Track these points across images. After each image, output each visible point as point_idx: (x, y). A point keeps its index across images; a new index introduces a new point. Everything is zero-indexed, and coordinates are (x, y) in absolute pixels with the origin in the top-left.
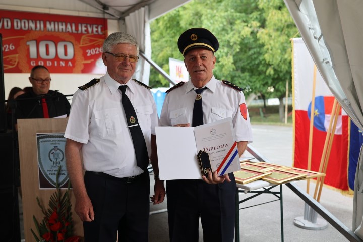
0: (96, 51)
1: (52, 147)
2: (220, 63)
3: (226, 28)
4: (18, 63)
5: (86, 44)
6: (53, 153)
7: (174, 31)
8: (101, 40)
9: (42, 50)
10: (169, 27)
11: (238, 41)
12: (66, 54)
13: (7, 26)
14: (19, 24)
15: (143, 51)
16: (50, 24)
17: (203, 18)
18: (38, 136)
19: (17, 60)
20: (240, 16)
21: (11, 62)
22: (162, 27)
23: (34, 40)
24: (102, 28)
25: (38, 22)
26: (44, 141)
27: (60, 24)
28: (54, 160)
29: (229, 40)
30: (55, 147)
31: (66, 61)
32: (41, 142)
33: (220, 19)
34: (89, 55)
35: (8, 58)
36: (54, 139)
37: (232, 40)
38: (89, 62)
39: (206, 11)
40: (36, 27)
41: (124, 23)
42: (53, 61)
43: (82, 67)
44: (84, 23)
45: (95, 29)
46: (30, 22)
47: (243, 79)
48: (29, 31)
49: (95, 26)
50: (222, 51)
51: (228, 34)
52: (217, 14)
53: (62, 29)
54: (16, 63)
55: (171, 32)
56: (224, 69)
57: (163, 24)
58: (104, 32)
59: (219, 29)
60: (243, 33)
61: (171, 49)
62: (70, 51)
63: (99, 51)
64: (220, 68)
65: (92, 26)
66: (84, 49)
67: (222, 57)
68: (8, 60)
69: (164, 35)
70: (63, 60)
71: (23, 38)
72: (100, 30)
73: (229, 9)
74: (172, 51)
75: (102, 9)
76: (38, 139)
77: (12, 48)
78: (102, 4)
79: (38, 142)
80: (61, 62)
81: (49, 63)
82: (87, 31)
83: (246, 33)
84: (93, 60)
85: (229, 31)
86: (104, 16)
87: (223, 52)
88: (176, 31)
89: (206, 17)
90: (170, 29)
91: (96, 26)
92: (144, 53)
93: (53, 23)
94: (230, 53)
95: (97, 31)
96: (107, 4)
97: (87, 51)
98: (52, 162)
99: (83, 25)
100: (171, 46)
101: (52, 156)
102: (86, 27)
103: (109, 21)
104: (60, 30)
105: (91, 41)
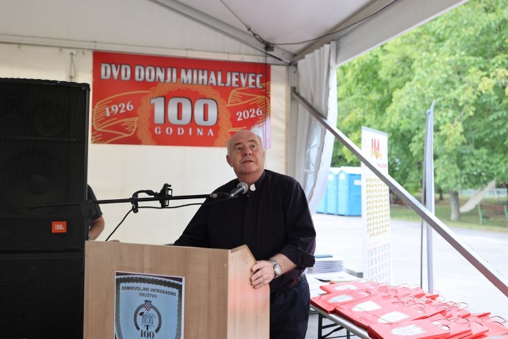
0: (250, 114)
1: (141, 301)
2: (442, 133)
3: (450, 79)
4: (137, 129)
5: (237, 102)
6: (142, 314)
7: (367, 85)
8: (260, 97)
9: (173, 111)
10: (362, 80)
11: (471, 98)
12: (205, 118)
13: (126, 75)
14: (142, 73)
15: (324, 115)
16: (186, 73)
17: (415, 64)
18: (119, 277)
19: (136, 125)
20: (475, 61)
21: (127, 129)
22: (350, 80)
23: (162, 96)
24: (260, 78)
25: (169, 70)
26: (129, 288)
27: (200, 72)
28: (143, 328)
29: (457, 97)
30: (146, 301)
31: (206, 129)
32: (124, 288)
33: (442, 67)
34: (239, 119)
35: (123, 123)
36: (146, 285)
37: (462, 99)
39: (420, 55)
40: (166, 78)
41: (296, 72)
42: (186, 127)
44: (236, 71)
45: (251, 81)
46: (158, 69)
47: (478, 159)
48: (155, 83)
49: (251, 76)
50: (444, 114)
51: (454, 89)
52: (438, 59)
53: (203, 80)
54: (134, 130)
55: (364, 87)
56: (447, 142)
57: (352, 74)
58: (264, 84)
59: (441, 81)
60: (480, 87)
61: (362, 111)
62: (213, 113)
63: (255, 114)
64: (440, 141)
65: (246, 75)
66: (233, 111)
67: (445, 123)
68: (123, 125)
69: (353, 91)
70: (200, 127)
71: (147, 94)
72: (258, 81)
73: (458, 51)
74: (364, 113)
75: (264, 50)
76: (119, 281)
77: (130, 108)
78: (263, 42)
79: (118, 289)
80: (198, 130)
81: (181, 131)
82: (239, 83)
83: (486, 88)
84: (245, 127)
85: (457, 84)
86: (266, 60)
87: (446, 116)
88: (371, 86)
89: (419, 64)
90: (363, 83)
91: (254, 75)
92: (326, 119)
93: (190, 71)
94: (458, 117)
95: (254, 84)
96: (271, 42)
97: (237, 114)
98: (140, 331)
99: (234, 74)
100: (363, 106)
101: (139, 318)
102: (238, 77)
103: (273, 68)
104: (200, 82)
105: (244, 98)
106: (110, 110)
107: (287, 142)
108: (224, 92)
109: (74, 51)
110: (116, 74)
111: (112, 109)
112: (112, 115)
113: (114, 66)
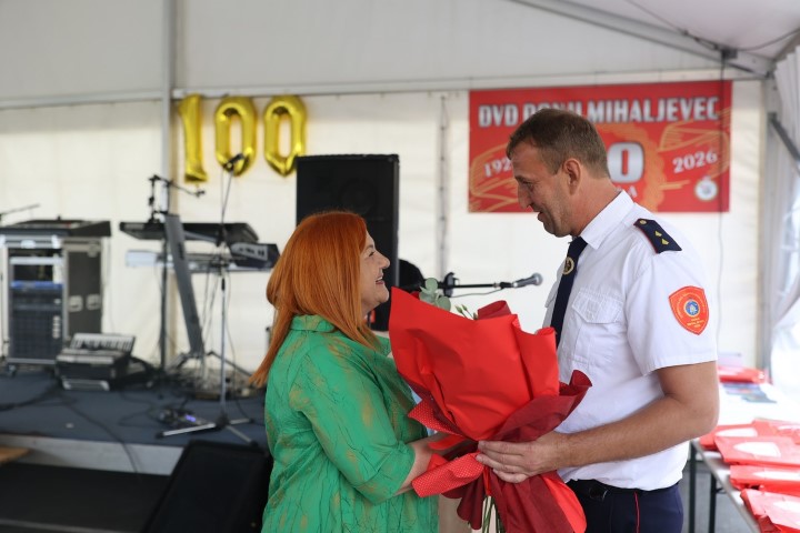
0: (696, 160)
5: (674, 144)
8: (710, 133)
12: (625, 170)
13: (511, 119)
16: (596, 106)
24: (715, 104)
27: (617, 104)
31: (625, 186)
34: (678, 170)
38: (677, 185)
43: (660, 198)
44: (672, 97)
45: (698, 109)
49: (698, 102)
53: (621, 116)
58: (718, 113)
62: (636, 163)
63: (705, 160)
65: (691, 101)
66: (668, 159)
72: (710, 108)
75: (720, 59)
78: (716, 47)
82: (678, 114)
84: (687, 182)
86: (722, 74)
91: (703, 100)
93: (601, 105)
95: (704, 113)
96: (733, 45)
97: (675, 162)
99: (671, 102)
102: (677, 105)
103: (737, 86)
104: (617, 118)
105: (686, 137)
106: (491, 167)
107: (762, 201)
108: (654, 130)
109: (446, 94)
110: (498, 118)
111: (494, 166)
112: (494, 174)
113: (495, 108)
